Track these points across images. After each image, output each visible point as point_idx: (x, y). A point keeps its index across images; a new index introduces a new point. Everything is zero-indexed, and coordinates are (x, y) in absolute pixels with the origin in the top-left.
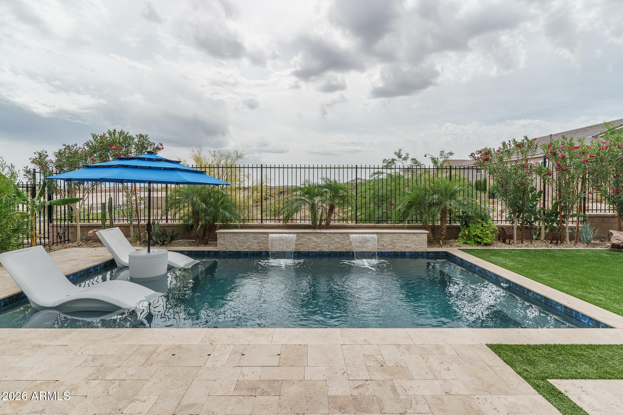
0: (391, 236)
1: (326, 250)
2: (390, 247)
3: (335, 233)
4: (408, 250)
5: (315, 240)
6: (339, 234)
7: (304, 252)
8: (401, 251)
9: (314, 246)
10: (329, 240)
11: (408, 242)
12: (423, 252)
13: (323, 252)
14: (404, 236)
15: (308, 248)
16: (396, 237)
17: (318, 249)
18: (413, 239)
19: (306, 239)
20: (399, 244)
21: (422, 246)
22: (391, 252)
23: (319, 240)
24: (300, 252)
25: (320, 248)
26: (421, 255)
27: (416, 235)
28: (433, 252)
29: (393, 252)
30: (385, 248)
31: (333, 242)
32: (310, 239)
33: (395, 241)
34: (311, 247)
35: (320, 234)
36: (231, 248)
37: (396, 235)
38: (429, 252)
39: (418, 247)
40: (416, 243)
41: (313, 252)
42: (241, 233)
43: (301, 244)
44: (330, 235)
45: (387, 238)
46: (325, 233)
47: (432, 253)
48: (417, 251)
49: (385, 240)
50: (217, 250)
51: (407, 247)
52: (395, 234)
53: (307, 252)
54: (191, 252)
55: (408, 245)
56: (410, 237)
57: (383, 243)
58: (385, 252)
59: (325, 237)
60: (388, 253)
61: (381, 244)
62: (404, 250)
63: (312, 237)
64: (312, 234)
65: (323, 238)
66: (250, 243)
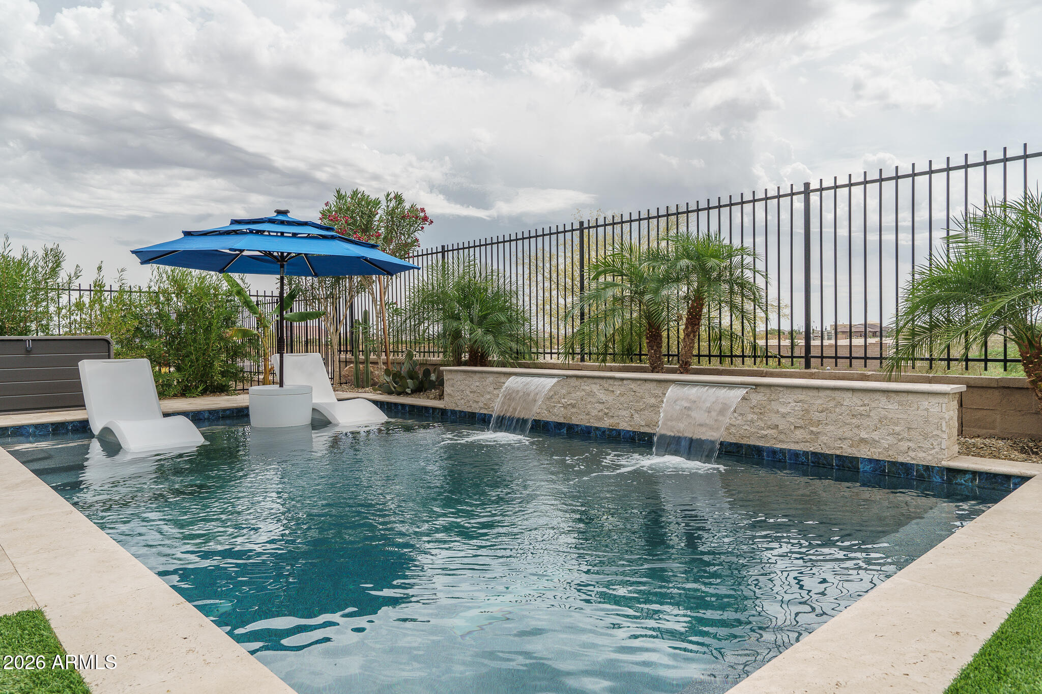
0: (801, 397)
1: (624, 426)
2: (799, 434)
3: (646, 380)
4: (864, 452)
5: (602, 396)
6: (655, 384)
7: (580, 425)
8: (838, 452)
9: (600, 414)
10: (632, 399)
11: (865, 422)
12: (927, 468)
13: (619, 432)
14: (848, 400)
15: (588, 417)
16: (819, 401)
17: (606, 423)
18: (883, 412)
19: (583, 393)
20: (832, 428)
21: (927, 445)
22: (806, 453)
23: (610, 398)
24: (573, 425)
25: (611, 421)
26: (921, 478)
27: (898, 398)
28: (974, 473)
29: (814, 454)
30: (782, 437)
31: (641, 405)
32: (591, 394)
33: (816, 416)
34: (593, 414)
35: (611, 382)
37: (822, 394)
38: (954, 472)
39: (904, 445)
40: (897, 429)
41: (597, 428)
43: (573, 406)
44: (633, 386)
45: (788, 405)
46: (622, 379)
47: (968, 476)
48: (901, 459)
49: (783, 410)
50: (442, 406)
51: (863, 440)
52: (815, 393)
53: (587, 427)
55: (864, 435)
56: (873, 405)
57: (775, 419)
58: (782, 451)
59: (622, 389)
60: (795, 454)
61: (769, 423)
62: (847, 450)
63: (595, 388)
64: (596, 381)
65: (619, 392)
66: (488, 397)
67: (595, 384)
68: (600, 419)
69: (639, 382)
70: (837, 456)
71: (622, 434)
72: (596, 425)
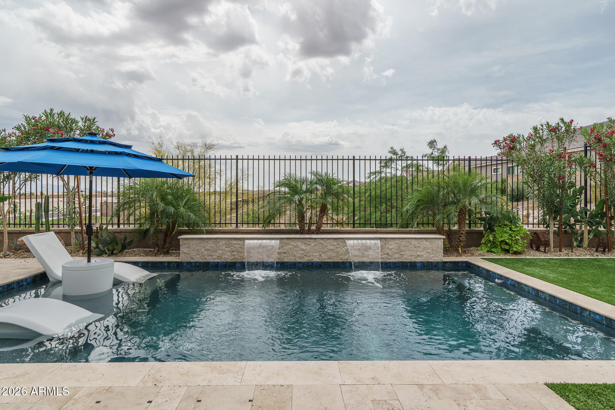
0: (398, 242)
1: (316, 260)
2: (396, 256)
3: (328, 239)
4: (419, 260)
5: (303, 247)
6: (333, 240)
7: (289, 262)
8: (410, 261)
9: (302, 255)
10: (321, 247)
11: (419, 249)
12: (438, 262)
13: (313, 263)
14: (414, 242)
15: (294, 258)
16: (404, 243)
17: (306, 259)
18: (425, 245)
19: (291, 246)
20: (408, 252)
21: (437, 255)
22: (398, 262)
23: (308, 248)
24: (284, 262)
25: (309, 258)
26: (436, 266)
27: (429, 240)
28: (450, 262)
29: (401, 262)
30: (390, 257)
31: (326, 250)
32: (297, 246)
33: (402, 248)
34: (298, 256)
35: (309, 240)
36: (198, 258)
37: (405, 240)
38: (445, 263)
39: (431, 256)
40: (429, 251)
41: (300, 262)
42: (210, 239)
43: (285, 253)
44: (321, 241)
45: (392, 245)
46: (315, 239)
47: (449, 263)
48: (430, 261)
49: (390, 247)
50: (180, 260)
51: (418, 256)
52: (402, 240)
53: (293, 262)
54: (147, 263)
55: (419, 254)
56: (422, 243)
57: (387, 251)
58: (390, 262)
59: (315, 243)
60: (395, 263)
61: (385, 253)
62: (413, 260)
63: (299, 243)
64: (299, 240)
65: (313, 245)
66: (221, 252)
67: (299, 241)
68: (302, 258)
69: (325, 240)
70: (409, 262)
71: (315, 263)
72: (300, 261)
